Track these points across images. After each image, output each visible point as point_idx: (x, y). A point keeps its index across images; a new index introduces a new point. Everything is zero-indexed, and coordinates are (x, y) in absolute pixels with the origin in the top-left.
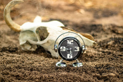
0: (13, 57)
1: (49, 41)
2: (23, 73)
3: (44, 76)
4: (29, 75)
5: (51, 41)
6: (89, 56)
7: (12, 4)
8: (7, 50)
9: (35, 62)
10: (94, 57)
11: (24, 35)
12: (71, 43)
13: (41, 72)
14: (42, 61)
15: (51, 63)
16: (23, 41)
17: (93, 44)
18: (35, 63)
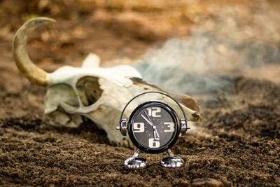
0: (24, 137)
1: (103, 108)
2: (29, 171)
3: (67, 179)
4: (40, 174)
5: (107, 107)
6: (188, 143)
7: (30, 27)
8: (17, 124)
9: (64, 150)
10: (196, 144)
11: (56, 93)
12: (157, 114)
13: (68, 171)
14: (79, 149)
15: (96, 153)
16: (53, 105)
17: (192, 117)
18: (62, 151)
